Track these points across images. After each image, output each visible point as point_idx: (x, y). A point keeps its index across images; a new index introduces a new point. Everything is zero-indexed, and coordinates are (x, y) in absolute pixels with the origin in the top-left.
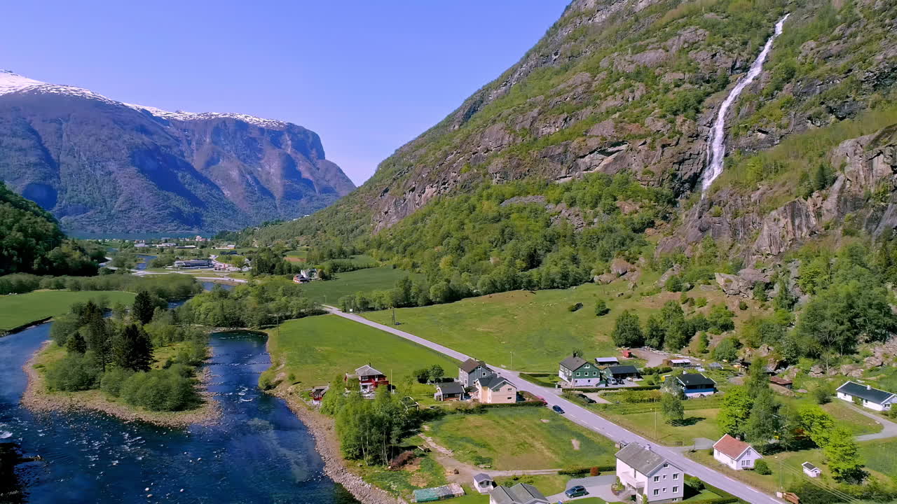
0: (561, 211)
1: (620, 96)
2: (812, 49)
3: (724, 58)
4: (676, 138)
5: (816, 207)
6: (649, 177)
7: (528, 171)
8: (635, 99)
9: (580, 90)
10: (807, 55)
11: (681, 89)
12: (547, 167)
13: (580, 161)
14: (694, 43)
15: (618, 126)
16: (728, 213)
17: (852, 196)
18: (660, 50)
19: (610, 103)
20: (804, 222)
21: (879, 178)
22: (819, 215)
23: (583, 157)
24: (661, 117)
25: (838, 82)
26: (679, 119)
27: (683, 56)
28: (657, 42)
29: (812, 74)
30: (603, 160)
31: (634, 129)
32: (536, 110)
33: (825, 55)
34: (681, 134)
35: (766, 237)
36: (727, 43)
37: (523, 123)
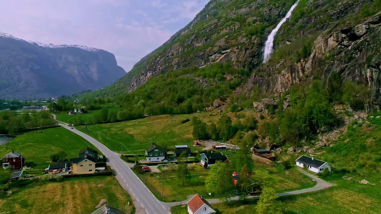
0: (200, 80)
1: (229, 28)
2: (311, 3)
3: (275, 11)
4: (251, 46)
5: (302, 67)
6: (238, 64)
7: (189, 63)
8: (235, 29)
9: (213, 27)
10: (309, 6)
11: (255, 24)
12: (196, 61)
13: (210, 58)
14: (262, 5)
15: (227, 41)
16: (266, 75)
17: (318, 60)
18: (247, 8)
19: (225, 31)
20: (297, 75)
21: (331, 49)
22: (303, 71)
23: (212, 55)
24: (245, 37)
25: (322, 16)
26: (253, 38)
27: (257, 10)
28: (246, 4)
29: (311, 14)
30: (220, 57)
31: (233, 42)
32: (194, 36)
33: (317, 5)
34: (254, 44)
35: (279, 84)
36: (276, 4)
37: (188, 42)
